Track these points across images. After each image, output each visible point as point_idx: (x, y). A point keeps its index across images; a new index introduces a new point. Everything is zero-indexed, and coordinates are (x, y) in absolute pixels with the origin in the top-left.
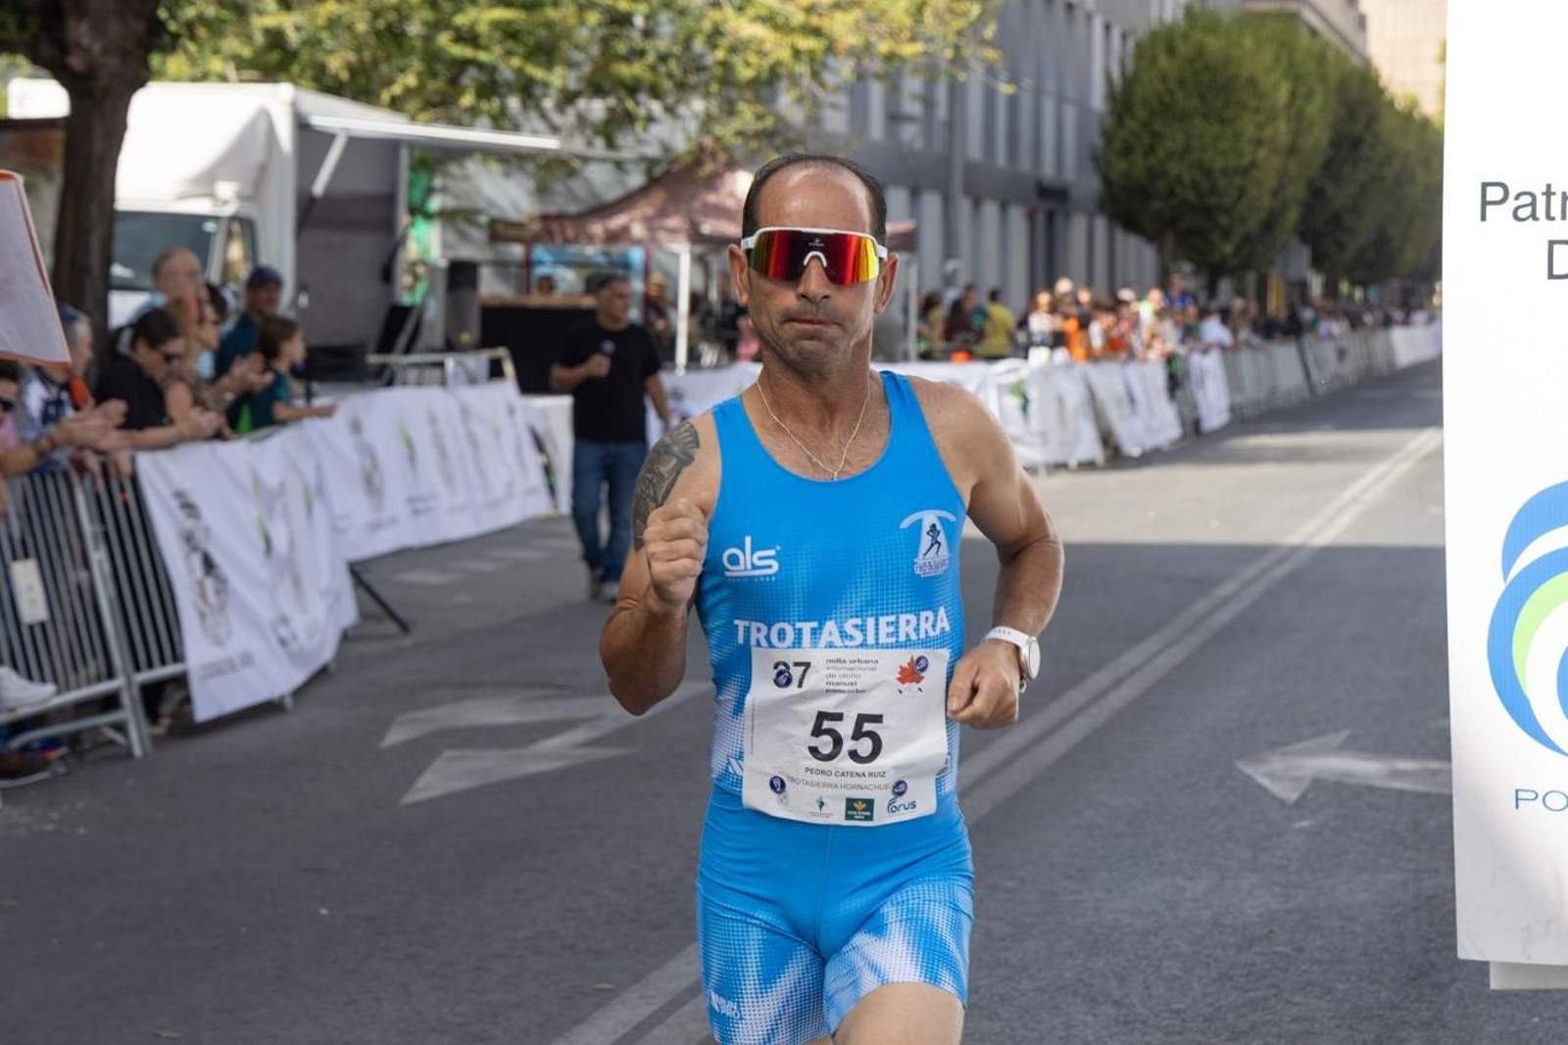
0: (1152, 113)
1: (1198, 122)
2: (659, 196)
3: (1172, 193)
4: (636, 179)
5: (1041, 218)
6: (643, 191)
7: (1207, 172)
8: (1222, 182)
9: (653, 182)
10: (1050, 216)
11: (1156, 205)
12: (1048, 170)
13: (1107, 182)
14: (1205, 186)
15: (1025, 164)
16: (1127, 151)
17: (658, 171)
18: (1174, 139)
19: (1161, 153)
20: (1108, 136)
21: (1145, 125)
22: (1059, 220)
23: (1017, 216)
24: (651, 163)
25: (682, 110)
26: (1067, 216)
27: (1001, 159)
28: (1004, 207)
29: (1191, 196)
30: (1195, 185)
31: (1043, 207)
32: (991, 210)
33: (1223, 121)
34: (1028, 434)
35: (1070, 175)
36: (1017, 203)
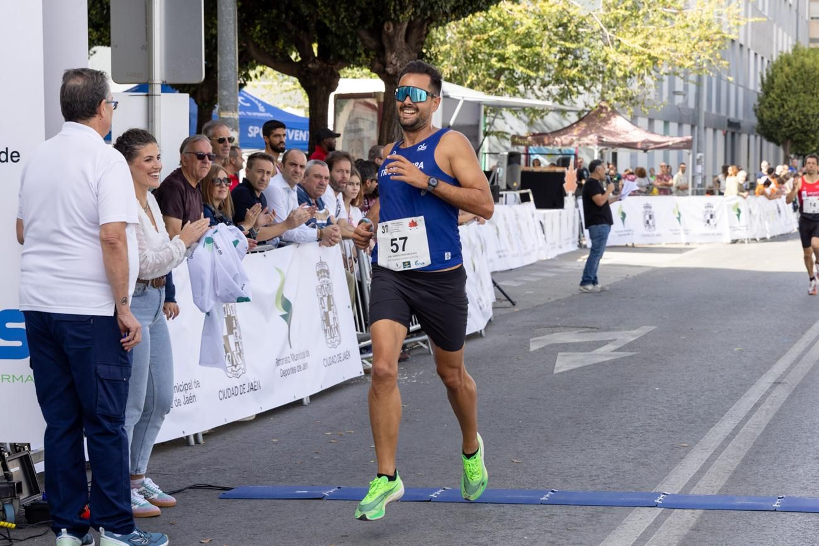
0: (782, 91)
1: (802, 94)
2: (583, 125)
3: (791, 125)
4: (574, 118)
5: (729, 135)
6: (577, 123)
7: (806, 116)
8: (812, 120)
9: (581, 120)
10: (733, 134)
11: (784, 129)
12: (732, 116)
13: (761, 120)
14: (805, 121)
15: (723, 113)
16: (771, 106)
17: (583, 116)
18: (792, 102)
19: (786, 108)
20: (761, 101)
21: (778, 96)
22: (736, 135)
23: (720, 134)
24: (579, 113)
25: (593, 88)
26: (740, 134)
27: (714, 111)
28: (715, 130)
29: (799, 126)
30: (800, 121)
31: (730, 130)
32: (710, 131)
33: (813, 95)
34: (740, 226)
35: (741, 117)
36: (720, 129)
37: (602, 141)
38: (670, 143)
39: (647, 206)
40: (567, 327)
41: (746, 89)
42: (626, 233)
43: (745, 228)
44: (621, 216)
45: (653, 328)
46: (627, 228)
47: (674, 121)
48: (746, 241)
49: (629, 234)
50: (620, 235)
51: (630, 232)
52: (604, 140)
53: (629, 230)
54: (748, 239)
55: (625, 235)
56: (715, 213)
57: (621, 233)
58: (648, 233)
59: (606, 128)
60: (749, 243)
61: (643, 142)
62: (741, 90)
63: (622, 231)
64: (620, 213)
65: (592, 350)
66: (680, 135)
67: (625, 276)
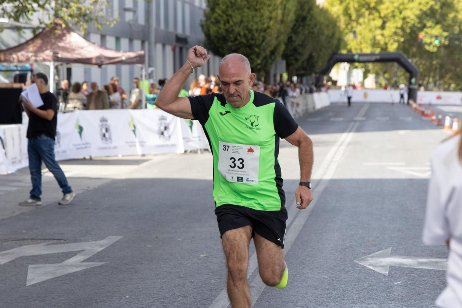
0: (227, 7)
1: (246, 10)
2: (39, 42)
3: (236, 39)
4: (28, 35)
5: (177, 50)
6: (32, 40)
7: (250, 31)
8: (256, 35)
9: (36, 37)
10: (181, 49)
11: (230, 44)
12: (180, 31)
13: (208, 35)
14: (249, 36)
15: (171, 29)
16: (217, 22)
17: (37, 32)
18: (237, 17)
19: (231, 23)
20: (208, 17)
21: (224, 12)
22: (184, 50)
23: (169, 49)
24: (34, 30)
25: (47, 6)
26: (187, 49)
27: (162, 27)
28: (164, 46)
29: (244, 40)
30: (245, 36)
31: (179, 45)
32: (159, 47)
33: (256, 10)
34: (193, 137)
35: (188, 33)
36: (169, 44)
37: (58, 57)
38: (124, 58)
39: (104, 120)
40: (35, 240)
41: (192, 6)
42: (83, 146)
43: (197, 139)
44: (77, 130)
45: (119, 238)
46: (84, 142)
47: (125, 36)
48: (199, 152)
49: (86, 147)
50: (78, 149)
51: (88, 146)
52: (60, 56)
53: (87, 144)
54: (201, 150)
55: (82, 148)
56: (169, 124)
57: (79, 147)
58: (105, 146)
59: (61, 44)
60: (201, 153)
61: (98, 58)
62: (187, 7)
63: (79, 145)
64: (78, 126)
65: (62, 261)
66: (131, 50)
67: (86, 188)
